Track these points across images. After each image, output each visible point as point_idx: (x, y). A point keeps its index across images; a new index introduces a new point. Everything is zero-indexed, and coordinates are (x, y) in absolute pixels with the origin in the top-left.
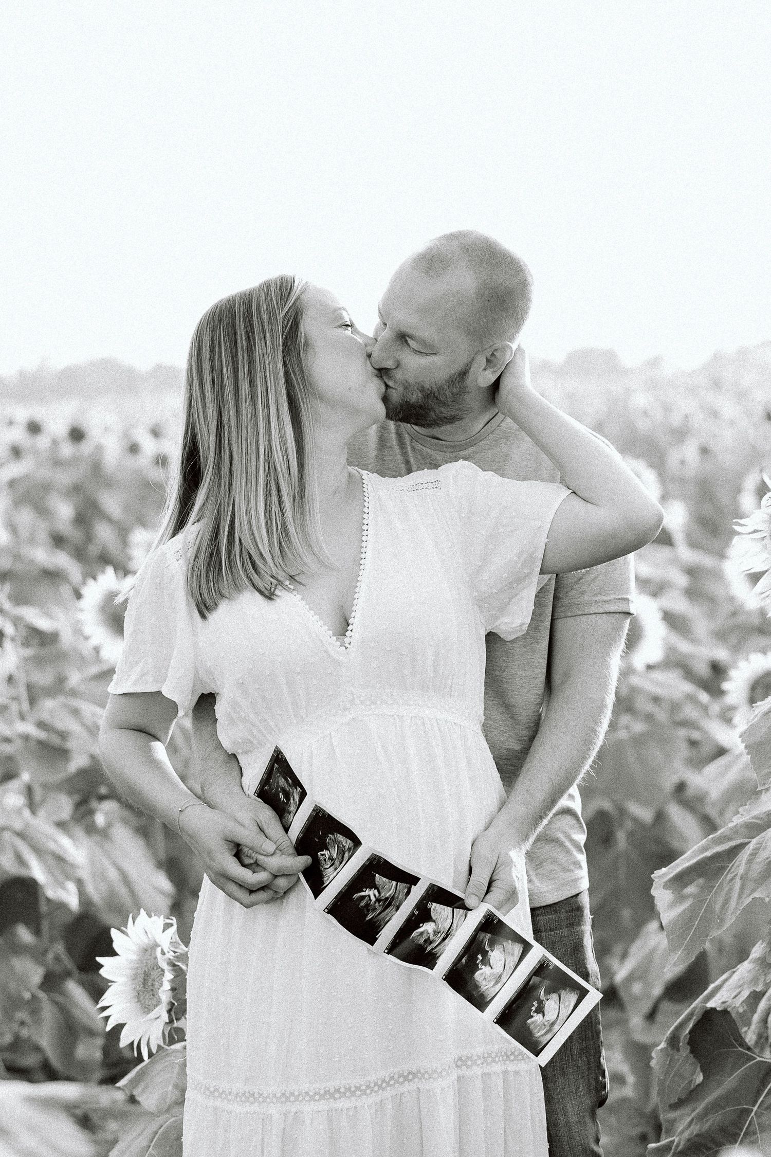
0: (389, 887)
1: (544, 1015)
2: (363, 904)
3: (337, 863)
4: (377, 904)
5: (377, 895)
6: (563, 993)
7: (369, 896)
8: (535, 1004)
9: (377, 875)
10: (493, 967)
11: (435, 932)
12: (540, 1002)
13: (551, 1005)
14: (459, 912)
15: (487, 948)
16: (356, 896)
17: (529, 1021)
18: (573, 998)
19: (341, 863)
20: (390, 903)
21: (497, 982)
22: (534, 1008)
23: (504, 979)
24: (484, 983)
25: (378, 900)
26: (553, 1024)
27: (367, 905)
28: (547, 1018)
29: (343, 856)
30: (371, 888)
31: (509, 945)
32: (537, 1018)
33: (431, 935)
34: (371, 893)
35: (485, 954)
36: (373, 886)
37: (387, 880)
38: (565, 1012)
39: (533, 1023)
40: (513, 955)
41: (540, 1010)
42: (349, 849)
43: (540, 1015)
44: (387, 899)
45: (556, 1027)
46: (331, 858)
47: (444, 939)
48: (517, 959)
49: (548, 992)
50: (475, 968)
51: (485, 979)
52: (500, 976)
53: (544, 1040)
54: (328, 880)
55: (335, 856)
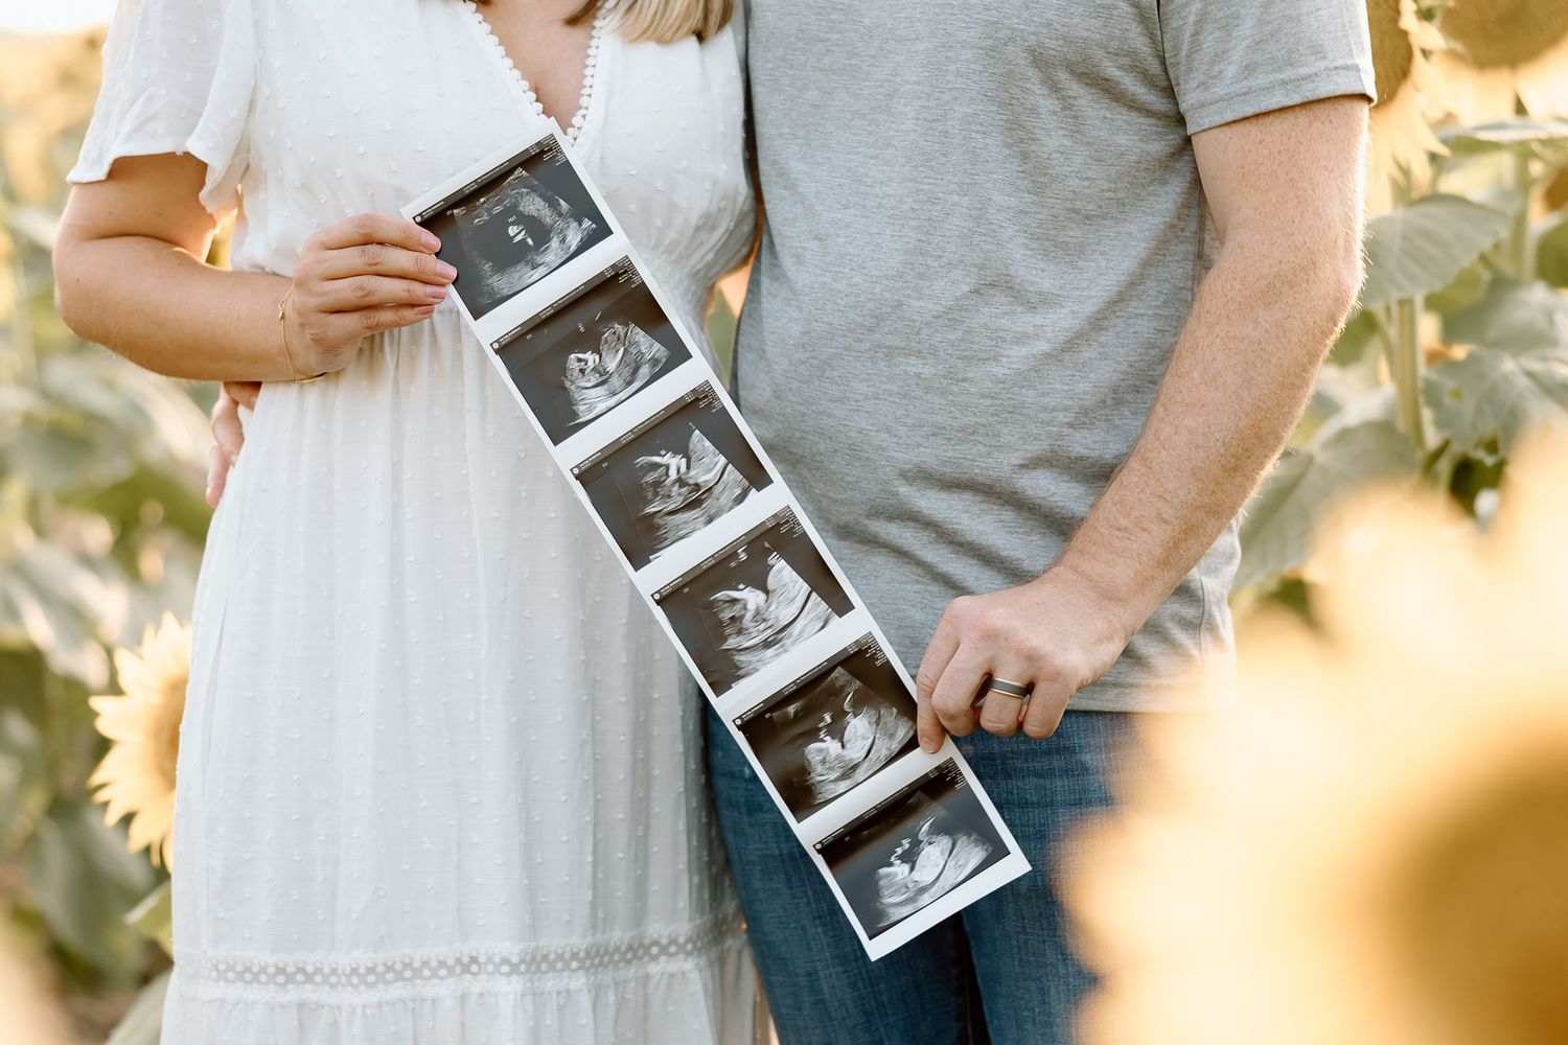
0: (709, 464)
1: (912, 869)
2: (651, 477)
3: (616, 382)
4: (676, 488)
5: (683, 469)
6: (962, 840)
7: (668, 467)
8: (906, 844)
9: (697, 432)
10: (848, 746)
11: (758, 612)
12: (916, 844)
13: (933, 855)
14: (818, 605)
15: (846, 707)
16: (643, 460)
17: (884, 871)
18: (976, 855)
19: (629, 383)
20: (697, 499)
21: (844, 777)
22: (899, 851)
23: (860, 775)
24: (819, 769)
25: (681, 482)
26: (923, 890)
27: (657, 484)
28: (916, 875)
29: (634, 375)
30: (676, 453)
31: (890, 714)
32: (899, 870)
33: (749, 615)
34: (674, 462)
35: (840, 716)
36: (683, 450)
37: (712, 448)
38: (952, 876)
39: (888, 875)
40: (892, 736)
41: (910, 858)
42: (654, 361)
43: (906, 868)
44: (697, 486)
45: (926, 898)
46: (600, 370)
47: (767, 644)
48: (896, 746)
49: (938, 829)
50: (812, 735)
51: (823, 762)
52: (855, 767)
53: (896, 914)
54: (590, 410)
55: (612, 366)
